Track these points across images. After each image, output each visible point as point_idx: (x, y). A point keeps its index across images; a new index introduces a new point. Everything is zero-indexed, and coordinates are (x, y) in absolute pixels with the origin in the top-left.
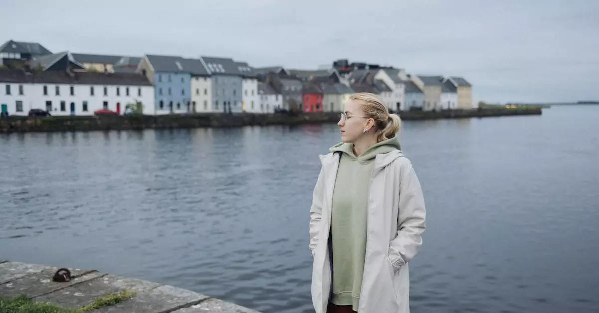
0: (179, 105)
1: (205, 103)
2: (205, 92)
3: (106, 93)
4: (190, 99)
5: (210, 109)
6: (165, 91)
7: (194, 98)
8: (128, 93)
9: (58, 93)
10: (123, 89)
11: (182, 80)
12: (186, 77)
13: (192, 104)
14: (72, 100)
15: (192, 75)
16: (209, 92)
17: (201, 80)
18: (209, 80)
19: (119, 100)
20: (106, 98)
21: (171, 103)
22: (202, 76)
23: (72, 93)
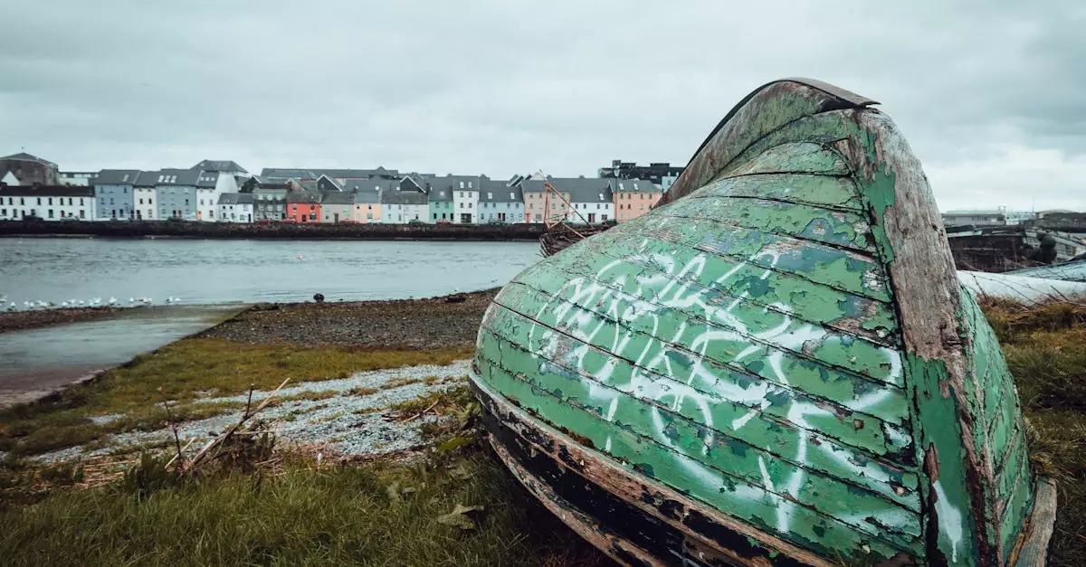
0: (121, 211)
1: (150, 212)
2: (150, 201)
3: (51, 203)
4: (133, 206)
5: (155, 217)
6: (108, 201)
7: (137, 207)
8: (71, 203)
9: (11, 203)
10: (66, 199)
11: (125, 191)
12: (129, 189)
13: (135, 212)
14: (23, 208)
15: (135, 187)
16: (154, 201)
17: (145, 191)
18: (153, 191)
19: (62, 208)
20: (51, 207)
21: (114, 211)
22: (145, 187)
23: (22, 203)
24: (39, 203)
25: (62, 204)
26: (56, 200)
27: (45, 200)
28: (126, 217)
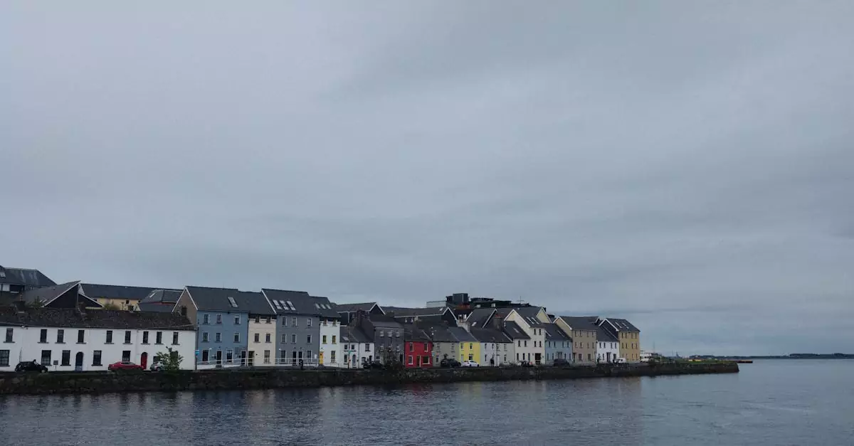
0: (229, 357)
1: (267, 354)
2: (268, 338)
3: (127, 340)
4: (246, 347)
5: (272, 363)
6: (211, 337)
7: (252, 347)
8: (159, 340)
9: (61, 339)
10: (152, 334)
11: (237, 321)
12: (242, 318)
13: (247, 354)
14: (81, 348)
15: (251, 316)
16: (273, 338)
17: (263, 322)
18: (274, 323)
19: (145, 348)
20: (127, 348)
21: (219, 353)
22: (264, 316)
23: (81, 340)
24: (109, 340)
25: (145, 341)
26: (137, 335)
27: (119, 335)
28: (235, 364)
